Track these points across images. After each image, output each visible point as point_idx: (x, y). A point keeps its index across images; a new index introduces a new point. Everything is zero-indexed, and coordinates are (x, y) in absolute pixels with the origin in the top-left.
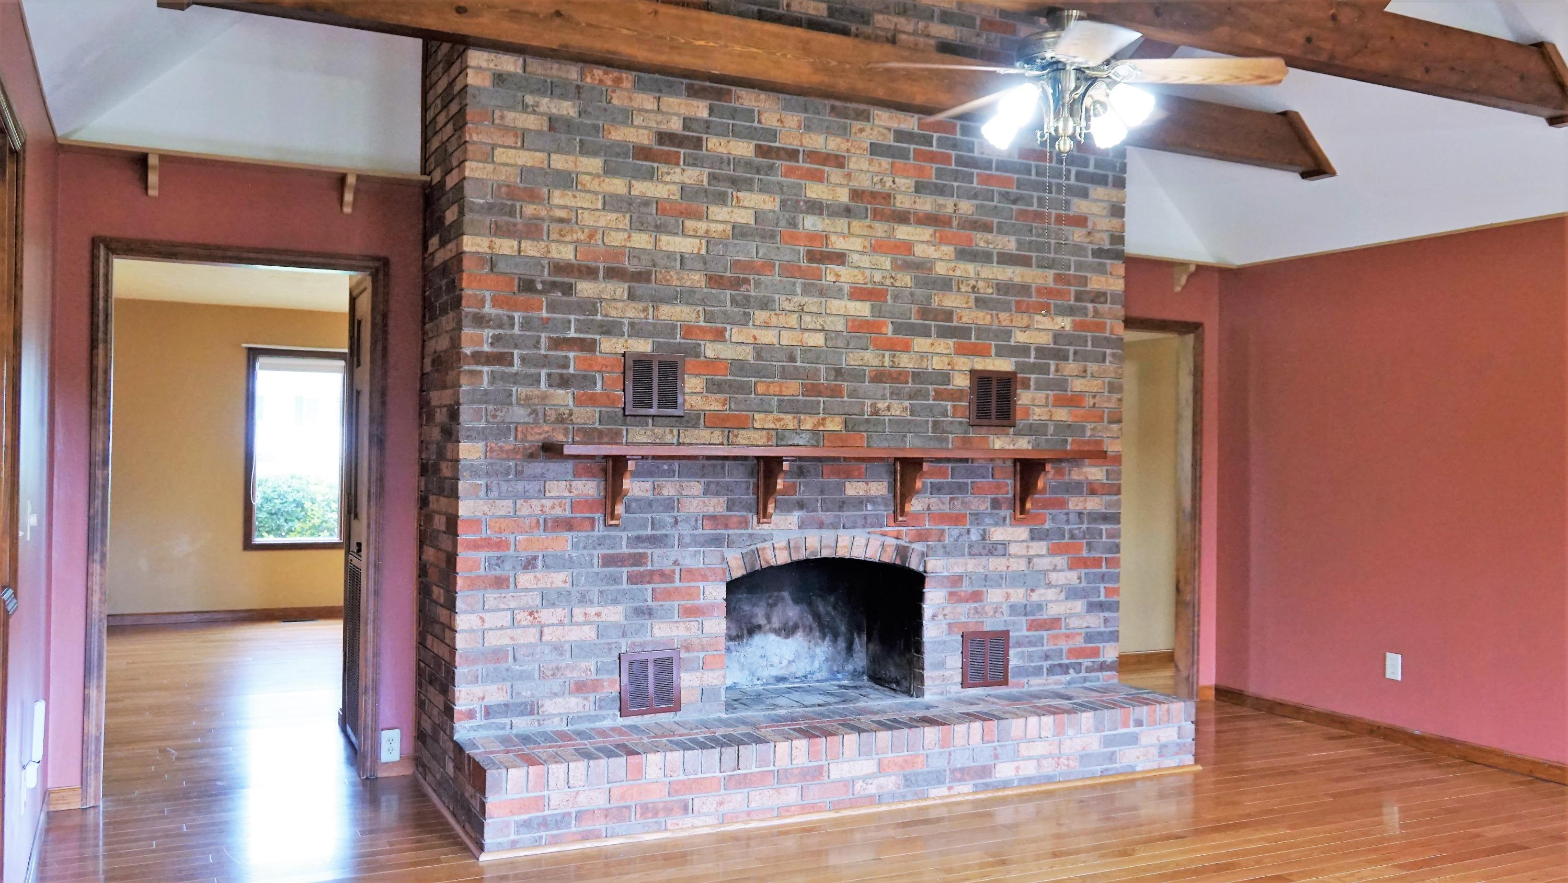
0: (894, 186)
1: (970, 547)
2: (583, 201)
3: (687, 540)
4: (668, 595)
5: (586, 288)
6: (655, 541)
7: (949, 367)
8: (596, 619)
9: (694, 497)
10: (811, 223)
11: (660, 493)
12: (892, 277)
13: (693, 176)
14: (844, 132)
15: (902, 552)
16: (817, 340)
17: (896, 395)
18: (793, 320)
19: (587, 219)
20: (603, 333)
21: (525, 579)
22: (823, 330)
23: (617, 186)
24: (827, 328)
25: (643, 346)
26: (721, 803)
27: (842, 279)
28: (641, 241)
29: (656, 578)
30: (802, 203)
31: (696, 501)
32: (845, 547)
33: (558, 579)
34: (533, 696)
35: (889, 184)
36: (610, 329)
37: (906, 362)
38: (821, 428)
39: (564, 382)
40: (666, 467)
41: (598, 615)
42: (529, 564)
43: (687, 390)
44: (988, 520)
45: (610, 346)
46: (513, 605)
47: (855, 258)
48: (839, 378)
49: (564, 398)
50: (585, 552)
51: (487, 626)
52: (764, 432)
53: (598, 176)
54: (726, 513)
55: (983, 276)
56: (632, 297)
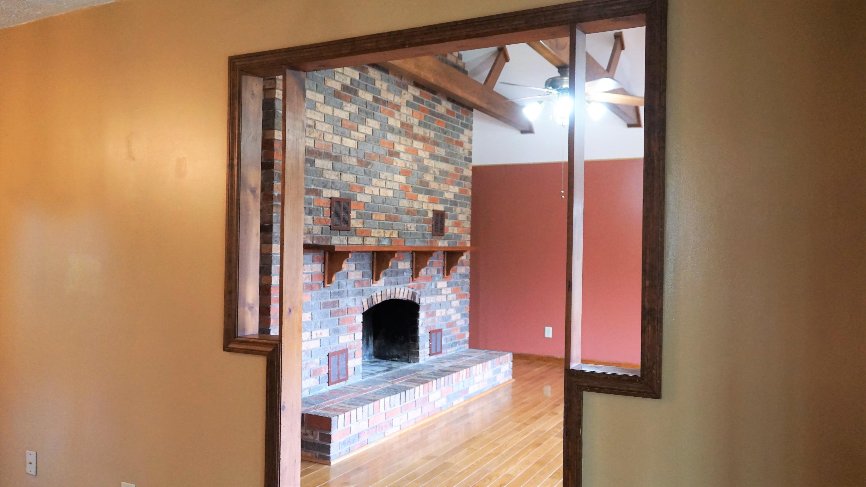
0: (413, 122)
1: (431, 291)
2: (319, 117)
3: (350, 293)
4: (343, 322)
5: (319, 163)
6: (340, 294)
7: (427, 208)
8: (320, 336)
9: (352, 271)
10: (390, 137)
12: (412, 165)
13: (353, 108)
14: (400, 94)
15: (414, 295)
16: (390, 193)
17: (412, 221)
18: (383, 184)
19: (319, 126)
20: (323, 187)
22: (392, 189)
23: (328, 110)
24: (394, 188)
25: (336, 194)
26: (401, 420)
27: (398, 165)
28: (336, 140)
29: (340, 313)
30: (387, 127)
31: (353, 273)
32: (398, 293)
33: (307, 316)
35: (412, 121)
36: (326, 184)
37: (416, 205)
38: (391, 237)
39: (310, 212)
41: (321, 334)
43: (351, 217)
44: (437, 279)
45: (328, 193)
47: (402, 155)
48: (397, 213)
49: (310, 220)
50: (316, 301)
52: (375, 238)
53: (322, 104)
54: (362, 279)
55: (437, 166)
56: (333, 168)
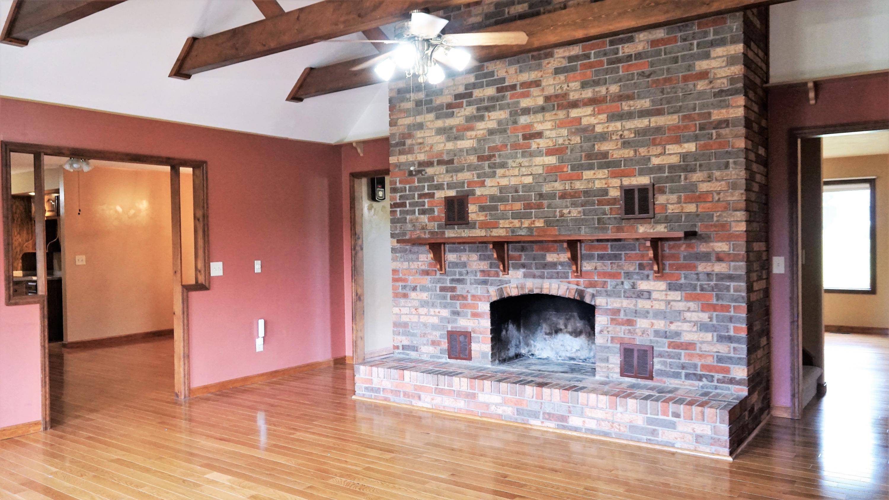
0: (568, 88)
1: (625, 292)
2: (427, 133)
3: (473, 281)
4: (464, 306)
5: (430, 171)
6: (459, 281)
7: (606, 186)
8: (438, 314)
9: (474, 261)
10: (523, 120)
11: (460, 260)
12: (569, 140)
13: (470, 110)
14: (539, 67)
15: (581, 293)
16: (529, 180)
17: (574, 205)
18: (516, 172)
19: (430, 141)
20: (436, 189)
21: (413, 295)
22: (531, 174)
23: (440, 123)
24: (533, 173)
25: (452, 193)
27: (541, 146)
28: (450, 146)
29: (460, 298)
30: (519, 111)
31: (475, 263)
32: (547, 288)
33: (424, 296)
34: (417, 343)
35: (565, 87)
36: (439, 187)
37: (579, 185)
38: (533, 226)
39: (423, 212)
40: (462, 248)
41: (439, 312)
42: (414, 289)
43: (469, 211)
44: (635, 277)
45: (440, 195)
46: (410, 305)
47: (547, 133)
48: (541, 199)
49: (424, 219)
50: (434, 285)
51: (402, 313)
52: (504, 229)
53: (433, 121)
54: (489, 269)
55: (627, 127)
56: (447, 171)
